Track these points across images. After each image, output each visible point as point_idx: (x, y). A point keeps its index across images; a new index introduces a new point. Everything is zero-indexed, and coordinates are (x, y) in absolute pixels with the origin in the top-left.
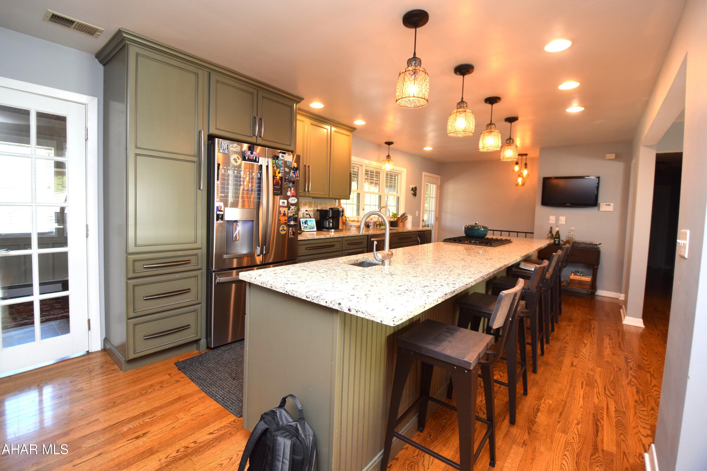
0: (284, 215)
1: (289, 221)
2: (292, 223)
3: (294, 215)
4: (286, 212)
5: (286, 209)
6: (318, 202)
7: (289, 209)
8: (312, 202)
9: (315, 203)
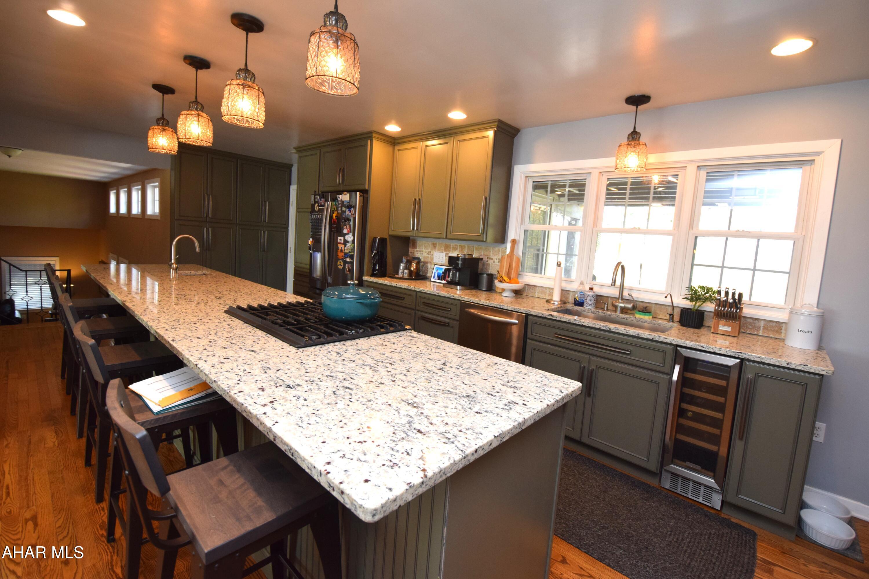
0: (341, 251)
1: (345, 258)
2: (348, 260)
3: (350, 252)
4: (343, 249)
5: (343, 246)
6: (473, 247)
7: (345, 246)
8: (465, 246)
9: (469, 247)
